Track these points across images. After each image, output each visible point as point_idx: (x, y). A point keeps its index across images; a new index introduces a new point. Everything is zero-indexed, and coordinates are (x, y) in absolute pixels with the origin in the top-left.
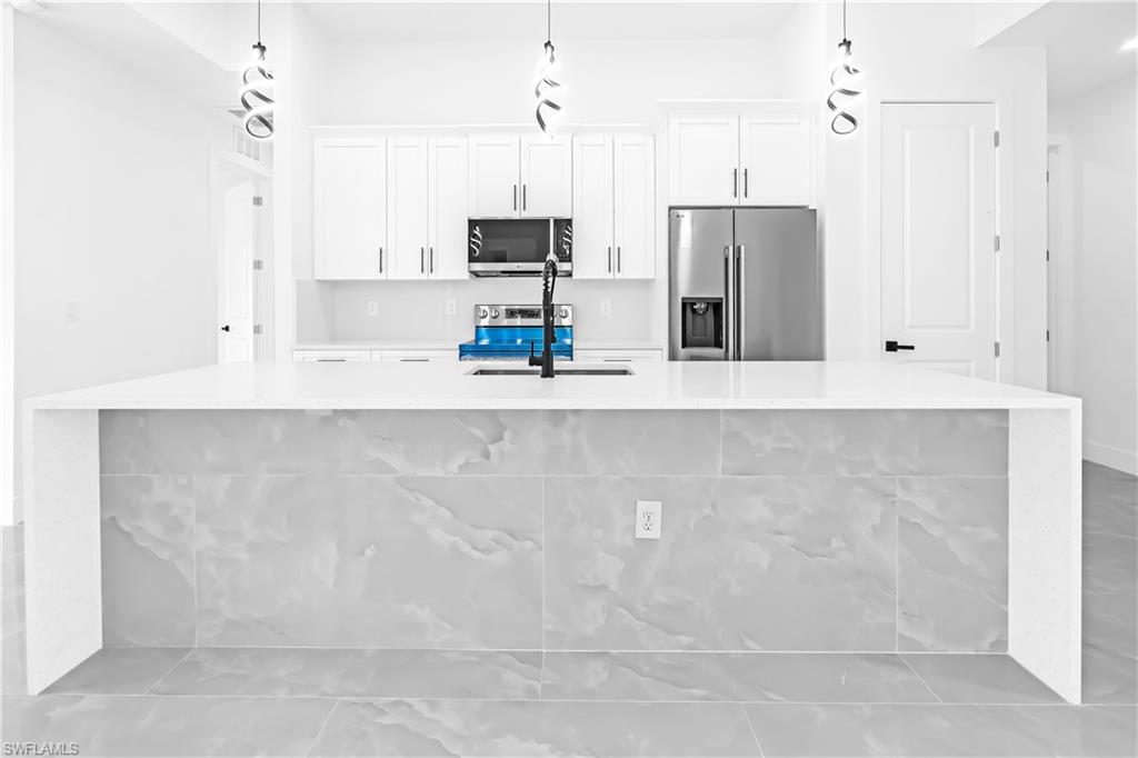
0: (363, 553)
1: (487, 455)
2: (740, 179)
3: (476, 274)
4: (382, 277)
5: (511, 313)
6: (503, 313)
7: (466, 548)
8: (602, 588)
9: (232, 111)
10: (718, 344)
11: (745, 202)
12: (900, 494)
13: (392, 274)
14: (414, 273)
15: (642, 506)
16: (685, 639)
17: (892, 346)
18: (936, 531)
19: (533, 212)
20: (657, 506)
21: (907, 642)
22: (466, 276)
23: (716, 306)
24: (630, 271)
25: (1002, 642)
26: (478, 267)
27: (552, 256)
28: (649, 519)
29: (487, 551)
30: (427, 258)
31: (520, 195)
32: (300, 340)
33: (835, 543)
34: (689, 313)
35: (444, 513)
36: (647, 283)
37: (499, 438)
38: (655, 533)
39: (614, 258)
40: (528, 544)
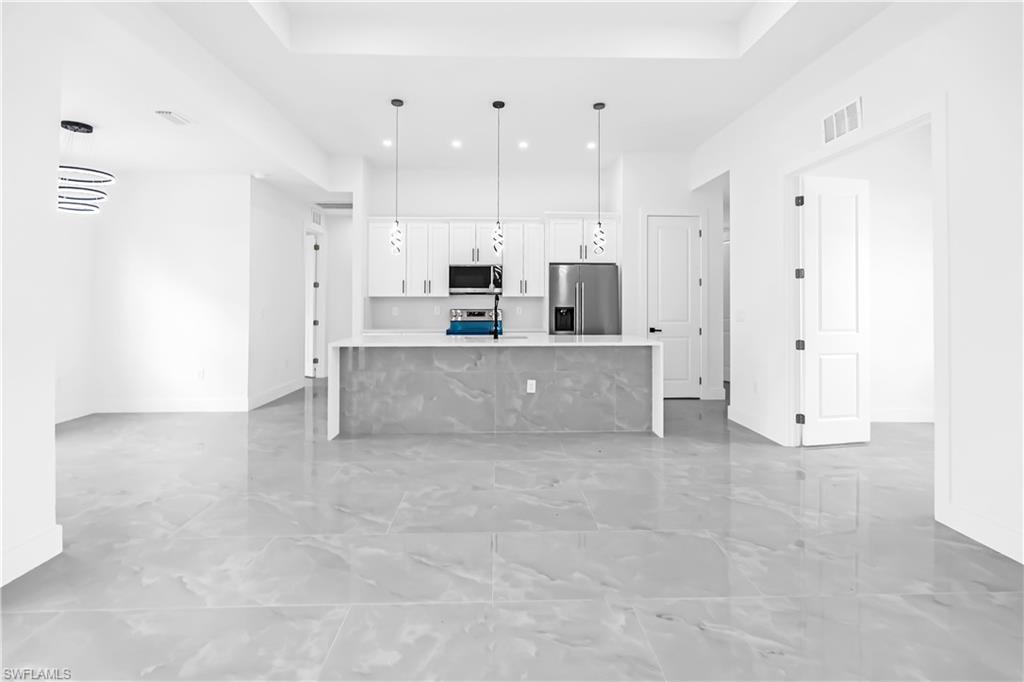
0: (431, 399)
1: (476, 364)
2: (583, 250)
3: (451, 294)
4: (404, 295)
5: (471, 314)
6: (465, 315)
7: (468, 397)
8: (515, 411)
9: (319, 204)
10: (572, 329)
11: (585, 261)
12: (616, 377)
13: (409, 293)
14: (420, 293)
15: (529, 382)
16: (543, 428)
17: (652, 330)
18: (628, 389)
19: (482, 262)
20: (534, 382)
21: (619, 428)
22: (447, 295)
23: (571, 311)
24: (531, 293)
25: (650, 427)
26: (454, 290)
27: (492, 285)
28: (531, 386)
29: (475, 397)
30: (428, 285)
31: (476, 253)
32: (365, 328)
33: (595, 394)
34: (559, 316)
35: (461, 385)
36: (540, 299)
37: (480, 359)
38: (533, 391)
39: (524, 286)
40: (490, 396)
